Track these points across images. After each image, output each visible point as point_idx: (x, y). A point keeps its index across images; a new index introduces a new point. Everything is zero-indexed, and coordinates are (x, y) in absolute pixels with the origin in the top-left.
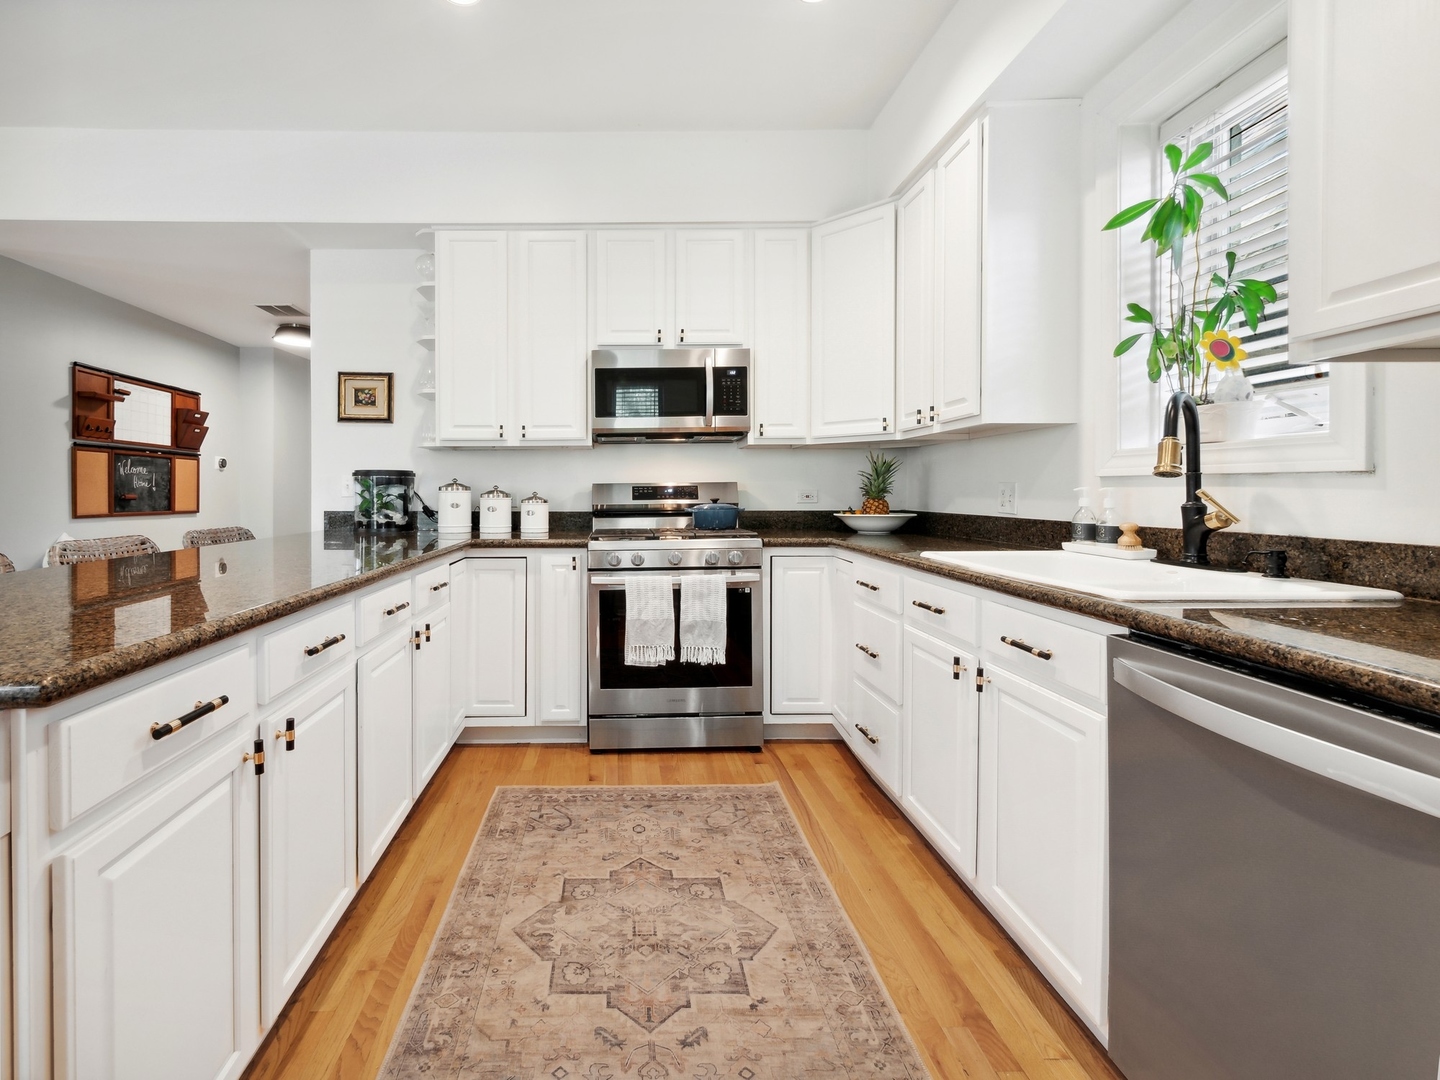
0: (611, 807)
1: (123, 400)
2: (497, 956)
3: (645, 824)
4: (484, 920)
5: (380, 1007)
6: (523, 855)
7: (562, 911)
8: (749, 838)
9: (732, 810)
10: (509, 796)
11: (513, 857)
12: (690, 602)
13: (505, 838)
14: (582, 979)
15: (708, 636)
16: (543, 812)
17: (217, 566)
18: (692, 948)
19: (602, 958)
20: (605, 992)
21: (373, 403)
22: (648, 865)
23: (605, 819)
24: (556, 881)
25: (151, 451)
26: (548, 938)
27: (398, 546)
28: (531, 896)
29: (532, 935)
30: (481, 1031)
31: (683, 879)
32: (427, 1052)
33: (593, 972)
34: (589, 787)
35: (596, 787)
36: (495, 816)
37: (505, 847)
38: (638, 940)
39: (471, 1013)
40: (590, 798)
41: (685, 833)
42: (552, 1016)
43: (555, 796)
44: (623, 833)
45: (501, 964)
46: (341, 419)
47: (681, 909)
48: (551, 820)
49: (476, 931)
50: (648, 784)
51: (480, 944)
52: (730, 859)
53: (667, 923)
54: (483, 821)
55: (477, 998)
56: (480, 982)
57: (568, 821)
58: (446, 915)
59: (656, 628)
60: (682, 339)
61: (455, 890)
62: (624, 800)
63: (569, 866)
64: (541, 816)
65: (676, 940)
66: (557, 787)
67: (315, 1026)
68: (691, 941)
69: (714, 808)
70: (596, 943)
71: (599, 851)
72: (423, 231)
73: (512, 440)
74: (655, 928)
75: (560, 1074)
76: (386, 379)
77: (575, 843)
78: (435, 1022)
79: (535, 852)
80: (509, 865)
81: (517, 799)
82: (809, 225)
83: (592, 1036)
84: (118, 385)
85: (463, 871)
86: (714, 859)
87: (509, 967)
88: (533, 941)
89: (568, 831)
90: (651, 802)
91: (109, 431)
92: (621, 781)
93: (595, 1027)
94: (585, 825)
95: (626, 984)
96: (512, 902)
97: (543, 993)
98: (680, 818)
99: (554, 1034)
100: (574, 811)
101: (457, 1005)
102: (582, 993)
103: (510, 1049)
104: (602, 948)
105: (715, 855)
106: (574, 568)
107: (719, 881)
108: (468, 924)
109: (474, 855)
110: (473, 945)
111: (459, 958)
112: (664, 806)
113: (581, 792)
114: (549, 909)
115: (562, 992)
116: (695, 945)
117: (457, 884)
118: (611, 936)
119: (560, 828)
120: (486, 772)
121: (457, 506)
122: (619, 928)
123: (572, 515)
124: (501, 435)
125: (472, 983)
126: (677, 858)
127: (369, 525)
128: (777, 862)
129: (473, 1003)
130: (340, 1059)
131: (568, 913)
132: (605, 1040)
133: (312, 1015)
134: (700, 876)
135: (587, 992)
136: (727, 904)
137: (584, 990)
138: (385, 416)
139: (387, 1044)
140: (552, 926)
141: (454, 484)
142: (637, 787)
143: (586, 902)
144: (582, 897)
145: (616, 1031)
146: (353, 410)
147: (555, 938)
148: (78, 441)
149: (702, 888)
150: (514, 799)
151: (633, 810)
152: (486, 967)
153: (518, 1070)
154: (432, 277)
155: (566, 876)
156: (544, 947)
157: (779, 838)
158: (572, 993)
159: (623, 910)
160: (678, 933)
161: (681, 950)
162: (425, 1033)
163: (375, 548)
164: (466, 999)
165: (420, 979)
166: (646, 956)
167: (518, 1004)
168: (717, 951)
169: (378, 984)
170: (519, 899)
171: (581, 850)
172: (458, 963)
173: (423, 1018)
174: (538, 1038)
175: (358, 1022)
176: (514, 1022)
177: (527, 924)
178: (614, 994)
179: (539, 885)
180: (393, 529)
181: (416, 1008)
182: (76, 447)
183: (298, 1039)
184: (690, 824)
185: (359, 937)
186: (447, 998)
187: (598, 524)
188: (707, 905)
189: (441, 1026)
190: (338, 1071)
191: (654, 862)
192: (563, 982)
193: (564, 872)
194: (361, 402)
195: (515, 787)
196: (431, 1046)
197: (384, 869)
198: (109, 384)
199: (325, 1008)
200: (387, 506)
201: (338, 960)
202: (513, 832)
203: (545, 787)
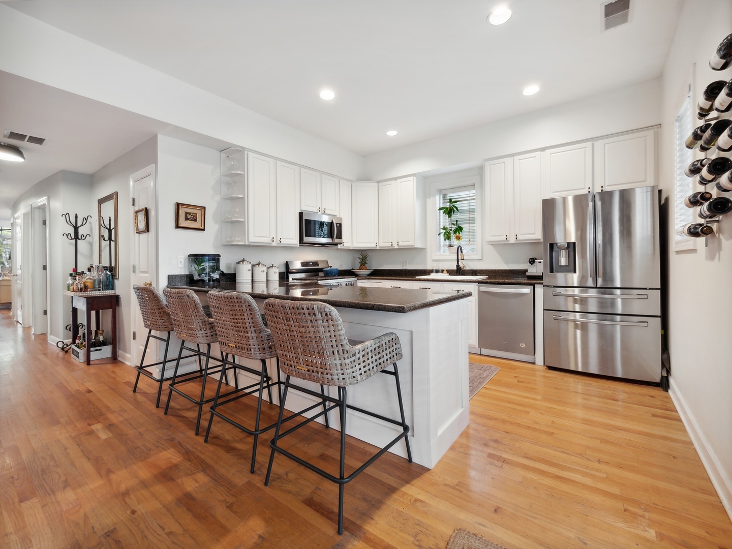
21: (195, 220)
46: (177, 227)
60: (325, 212)
76: (201, 209)
82: (351, 181)
124: (273, 241)
141: (244, 261)
146: (184, 223)
194: (188, 219)
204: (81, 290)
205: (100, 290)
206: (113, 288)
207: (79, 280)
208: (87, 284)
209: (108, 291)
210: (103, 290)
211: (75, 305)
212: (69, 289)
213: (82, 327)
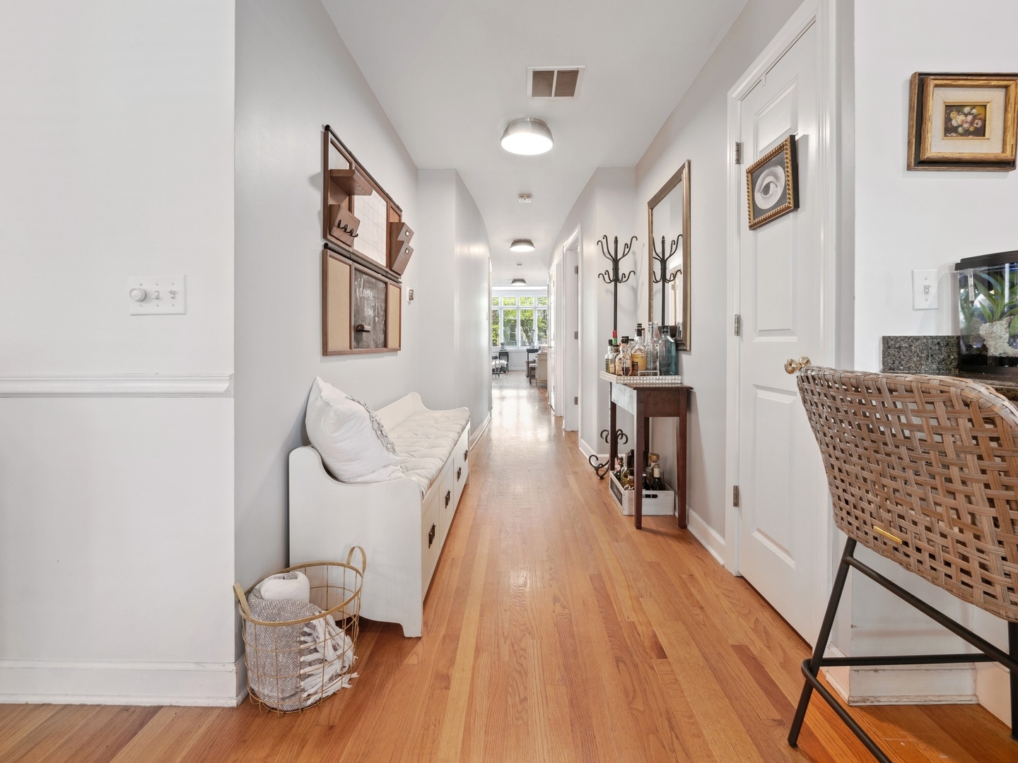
21: (978, 132)
25: (376, 271)
46: (916, 164)
91: (353, 234)
146: (944, 146)
148: (329, 243)
182: (327, 251)
194: (956, 129)
204: (626, 372)
205: (655, 374)
206: (677, 373)
207: (623, 352)
208: (636, 360)
209: (670, 377)
210: (660, 375)
211: (614, 399)
212: (607, 370)
213: (622, 436)
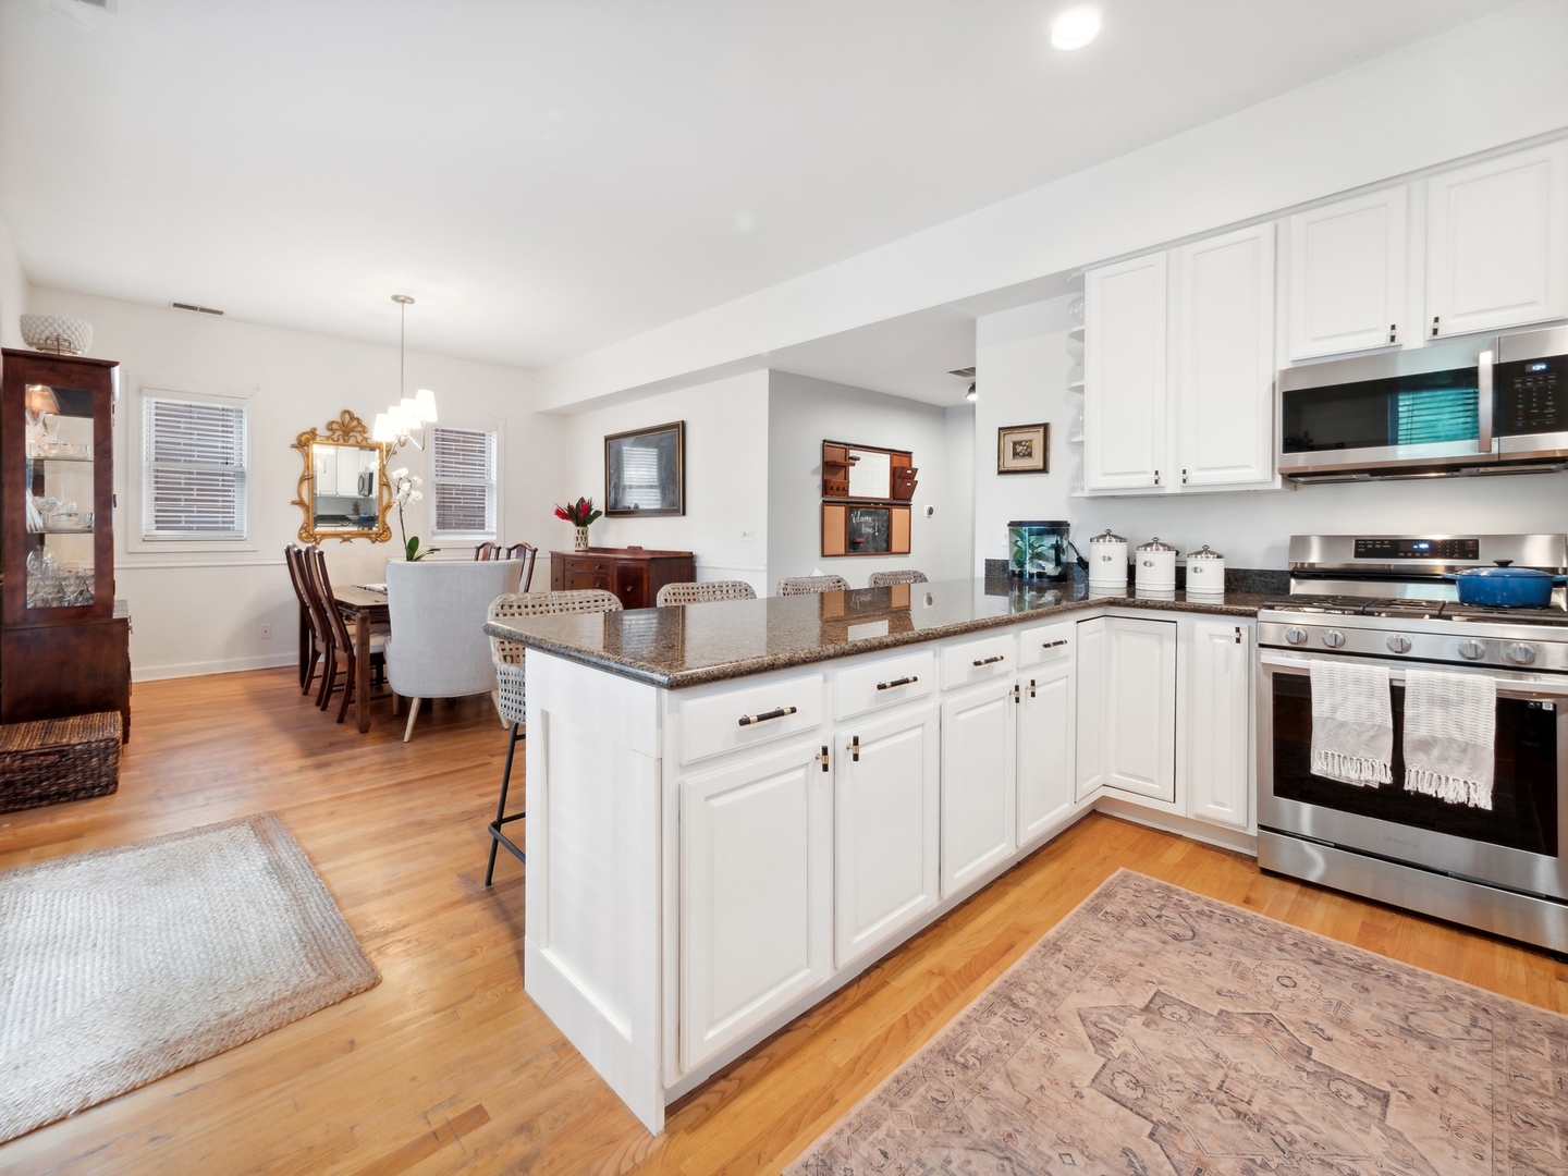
0: (1257, 941)
1: (854, 465)
2: (1050, 1023)
3: (1299, 980)
4: (1053, 987)
5: (937, 1007)
6: (1120, 945)
7: (1140, 1020)
8: (1477, 1071)
9: (1467, 1022)
10: (1131, 883)
11: (1108, 943)
12: (1423, 709)
13: (1107, 921)
14: (1132, 1094)
15: (1459, 762)
16: (1164, 912)
17: (925, 598)
18: (1297, 1147)
19: (1165, 1088)
20: (1152, 1122)
21: (1030, 455)
22: (1278, 1026)
23: (1242, 952)
24: (1147, 988)
25: (875, 504)
26: (1111, 1036)
27: (1049, 596)
28: (1111, 989)
29: (1095, 1025)
30: (1008, 1076)
31: (1325, 1066)
32: (956, 1063)
33: (1148, 1095)
34: (1238, 909)
35: (1248, 912)
36: (1105, 895)
37: (1104, 929)
38: (1222, 1096)
39: (1006, 1057)
40: (1233, 921)
41: (1360, 1015)
42: (1082, 1106)
43: (1186, 902)
44: (1260, 977)
45: (1052, 1032)
46: (1000, 473)
47: (1304, 1097)
48: (1170, 925)
49: (1040, 992)
50: (1332, 936)
51: (1039, 1004)
52: (1422, 1079)
53: (1274, 1101)
54: (1092, 895)
55: (1017, 1048)
56: (1026, 1036)
57: (1191, 934)
58: (1018, 964)
59: (1359, 734)
60: (1435, 332)
61: (1036, 946)
62: (1281, 941)
63: (1171, 980)
64: (1159, 917)
65: (1277, 1124)
66: (1194, 894)
67: (884, 992)
68: (1299, 1138)
69: (1429, 1007)
70: (1165, 1070)
71: (1217, 982)
72: (1074, 275)
73: (1171, 485)
74: (1252, 1096)
75: (1067, 1159)
76: (1042, 430)
77: (1190, 960)
78: (973, 1044)
79: (1137, 949)
80: (1101, 949)
81: (1139, 888)
83: (1118, 1151)
84: (853, 453)
85: (1051, 933)
86: (1391, 1067)
87: (1058, 1040)
88: (1093, 1030)
89: (1187, 945)
90: (1324, 959)
91: (845, 490)
92: (1291, 919)
93: (1125, 1145)
94: (1211, 947)
95: (1182, 1129)
96: (1088, 984)
97: (1083, 1082)
98: (1361, 995)
99: (1076, 1123)
100: (1203, 926)
101: (997, 1042)
102: (1125, 1106)
103: (1028, 1107)
104: (1171, 1079)
105: (1397, 1063)
106: (1238, 641)
107: (1387, 1097)
108: (1035, 982)
109: (1068, 923)
110: (1032, 1002)
111: (1014, 1005)
112: (1342, 971)
113: (1224, 910)
114: (1125, 1010)
115: (1102, 1092)
116: (1302, 1145)
117: (1041, 941)
118: (1187, 1073)
119: (1177, 938)
120: (1117, 849)
121: (1110, 559)
122: (1203, 1071)
123: (1262, 573)
124: (1156, 482)
125: (1018, 1033)
126: (1329, 1039)
127: (1021, 575)
128: (1515, 1125)
129: (1011, 1050)
130: (893, 1026)
131: (1146, 1024)
132: (1131, 1164)
133: (885, 983)
134: (1358, 1075)
135: (1131, 1110)
136: (1385, 1129)
137: (1129, 1105)
138: (1041, 466)
139: (930, 1037)
140: (1121, 1027)
141: (1108, 535)
142: (1309, 933)
143: (1172, 1025)
144: (1170, 1017)
145: (1147, 1164)
146: (1011, 463)
147: (1120, 1041)
148: (826, 499)
149: (1353, 1091)
150: (1134, 887)
151: (1289, 957)
152: (1037, 1027)
153: (1028, 1129)
154: (1082, 321)
155: (1162, 988)
156: (1102, 1042)
157: (1541, 1096)
158: (1114, 1100)
159: (1217, 1056)
160: (1283, 1119)
161: (1279, 1140)
162: (961, 1047)
163: (1027, 597)
164: (1006, 1042)
165: (974, 1004)
166: (1224, 1118)
167: (1053, 1075)
168: (1335, 1171)
169: (940, 988)
170: (1097, 985)
171: (1192, 969)
172: (1012, 1009)
173: (964, 1035)
174: (1059, 1116)
175: (915, 1008)
176: (1042, 1087)
177: (1094, 1011)
178: (1162, 1130)
179: (1125, 982)
180: (1045, 580)
181: (962, 1024)
182: (825, 503)
183: (870, 995)
184: (1375, 1009)
185: (940, 945)
186: (990, 1031)
187: (1297, 587)
188: (1349, 1113)
189: (976, 1051)
190: (888, 1034)
191: (1291, 1028)
192: (1109, 1085)
193: (1161, 983)
194: (1018, 454)
195: (1142, 875)
196: (962, 1060)
197: (981, 899)
198: (846, 453)
199: (896, 984)
200: (1039, 556)
201: (918, 954)
202: (1120, 919)
203: (1178, 887)
